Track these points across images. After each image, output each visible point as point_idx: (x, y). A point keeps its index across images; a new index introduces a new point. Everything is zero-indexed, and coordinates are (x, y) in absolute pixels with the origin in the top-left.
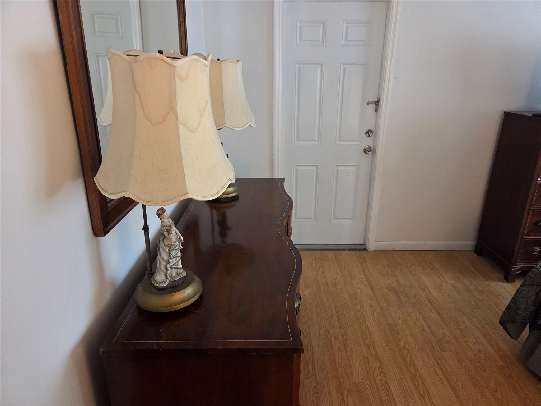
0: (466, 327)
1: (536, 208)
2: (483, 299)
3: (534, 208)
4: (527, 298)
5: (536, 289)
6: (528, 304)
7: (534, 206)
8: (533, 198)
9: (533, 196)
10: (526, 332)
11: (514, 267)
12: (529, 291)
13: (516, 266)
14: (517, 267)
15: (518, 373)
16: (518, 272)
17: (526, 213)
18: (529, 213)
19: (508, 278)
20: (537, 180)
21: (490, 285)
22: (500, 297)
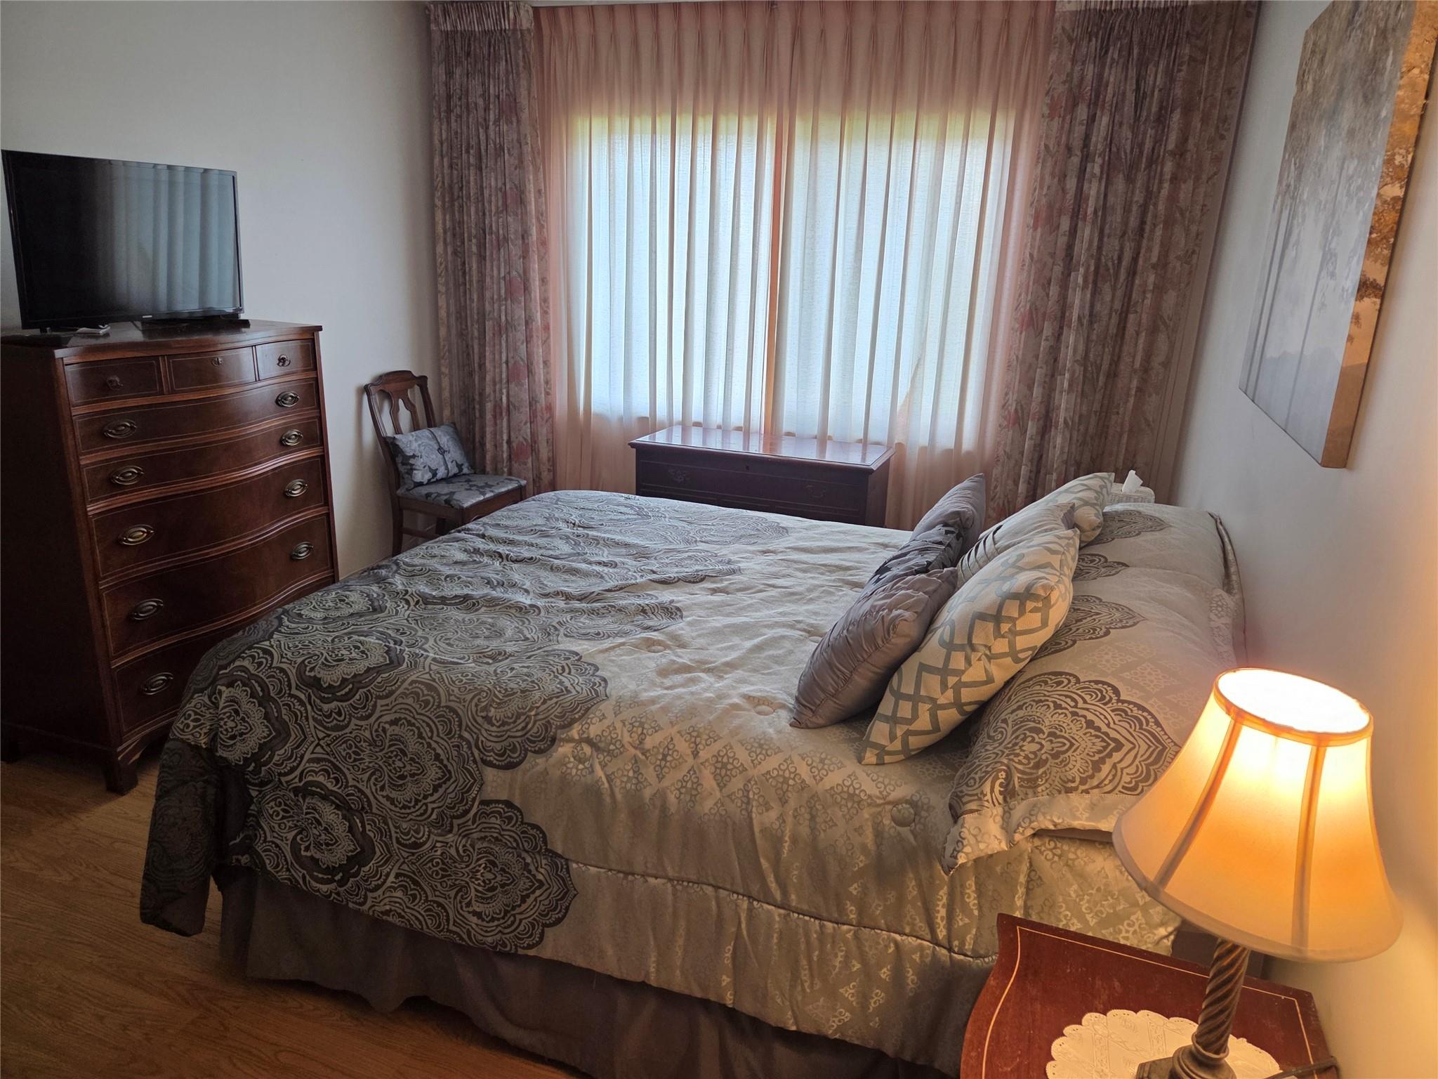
0: (59, 988)
1: (112, 580)
2: (75, 879)
3: (107, 582)
4: (185, 819)
5: (196, 789)
6: (191, 834)
7: (105, 578)
8: (94, 561)
9: (93, 553)
10: (215, 896)
11: (119, 749)
12: (181, 802)
13: (124, 745)
14: (128, 747)
15: (237, 1008)
16: (137, 756)
17: (92, 603)
18: (99, 600)
19: (118, 784)
20: (86, 512)
21: (77, 829)
22: (117, 845)
